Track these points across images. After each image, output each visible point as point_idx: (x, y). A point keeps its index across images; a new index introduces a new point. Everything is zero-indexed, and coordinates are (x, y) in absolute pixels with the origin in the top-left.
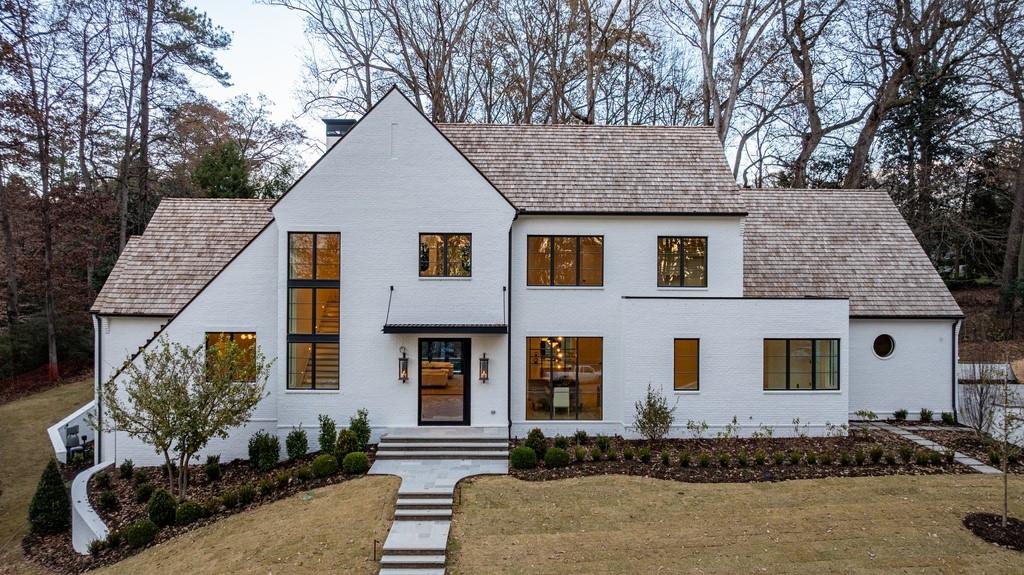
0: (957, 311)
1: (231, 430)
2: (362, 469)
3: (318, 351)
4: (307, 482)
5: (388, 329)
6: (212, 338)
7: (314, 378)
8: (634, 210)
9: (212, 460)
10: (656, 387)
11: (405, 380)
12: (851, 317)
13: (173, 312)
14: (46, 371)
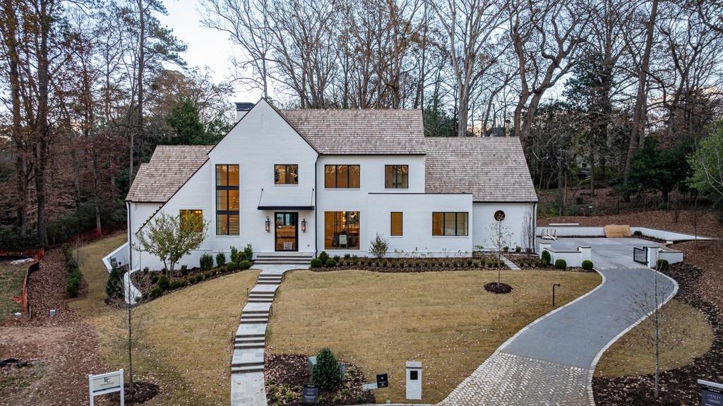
0: (535, 198)
1: (192, 251)
2: (247, 267)
3: (230, 219)
4: (223, 272)
5: (260, 208)
6: (183, 212)
7: (228, 231)
8: (373, 153)
9: (184, 267)
10: (380, 234)
11: (268, 231)
12: (473, 202)
13: (165, 200)
14: (96, 232)
